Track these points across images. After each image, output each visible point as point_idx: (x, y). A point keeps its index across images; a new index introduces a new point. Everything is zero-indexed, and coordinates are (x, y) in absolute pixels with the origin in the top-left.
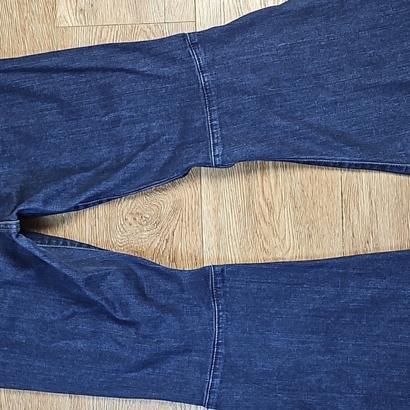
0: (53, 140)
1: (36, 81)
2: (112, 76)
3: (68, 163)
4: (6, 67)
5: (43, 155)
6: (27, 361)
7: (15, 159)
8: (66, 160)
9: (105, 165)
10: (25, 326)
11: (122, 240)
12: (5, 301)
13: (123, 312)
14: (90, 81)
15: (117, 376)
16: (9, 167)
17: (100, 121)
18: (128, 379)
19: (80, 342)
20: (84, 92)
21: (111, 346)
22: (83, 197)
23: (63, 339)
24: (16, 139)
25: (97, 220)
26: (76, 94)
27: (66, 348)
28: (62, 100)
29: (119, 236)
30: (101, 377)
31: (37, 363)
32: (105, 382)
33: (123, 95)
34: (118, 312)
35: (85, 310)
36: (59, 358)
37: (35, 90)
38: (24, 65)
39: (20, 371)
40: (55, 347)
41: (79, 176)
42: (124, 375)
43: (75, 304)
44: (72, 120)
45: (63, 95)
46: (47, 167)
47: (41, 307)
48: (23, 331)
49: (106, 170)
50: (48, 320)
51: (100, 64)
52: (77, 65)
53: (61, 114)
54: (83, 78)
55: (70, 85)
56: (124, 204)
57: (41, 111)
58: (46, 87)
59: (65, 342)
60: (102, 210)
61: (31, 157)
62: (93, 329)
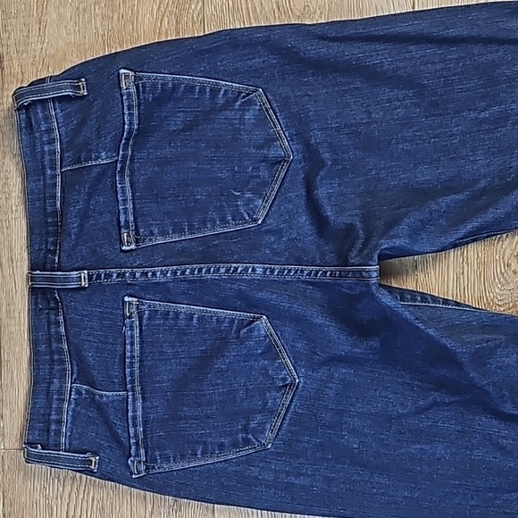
0: (406, 146)
1: (387, 56)
2: (497, 51)
3: (428, 180)
4: (345, 34)
5: (390, 167)
6: (361, 475)
7: (348, 174)
8: (425, 175)
9: (483, 183)
10: (357, 422)
11: (502, 295)
12: (331, 385)
13: (513, 402)
14: (464, 58)
15: (496, 498)
16: (340, 185)
17: (477, 119)
18: (512, 502)
19: (440, 447)
20: (455, 75)
21: (487, 452)
22: (463, 232)
23: (414, 443)
24: (351, 142)
25: (465, 265)
26: (444, 77)
27: (420, 456)
28: (424, 86)
29: (497, 291)
30: (473, 498)
31: (376, 478)
32: (477, 506)
33: (513, 79)
34: (506, 402)
35: (453, 399)
36: (411, 471)
37: (384, 69)
38: (373, 30)
39: (352, 490)
40: (403, 454)
41: (448, 199)
42: (505, 496)
43: (436, 391)
44: (434, 115)
45: (426, 78)
46: (395, 186)
47: (383, 394)
48: (354, 432)
49: (484, 191)
50: (394, 414)
51: (485, 32)
52: (452, 32)
53: (419, 107)
54: (453, 53)
55: (434, 63)
56: (506, 243)
57: (389, 101)
58: (401, 65)
59: (418, 446)
60: (473, 251)
61: (371, 170)
62: (459, 428)
